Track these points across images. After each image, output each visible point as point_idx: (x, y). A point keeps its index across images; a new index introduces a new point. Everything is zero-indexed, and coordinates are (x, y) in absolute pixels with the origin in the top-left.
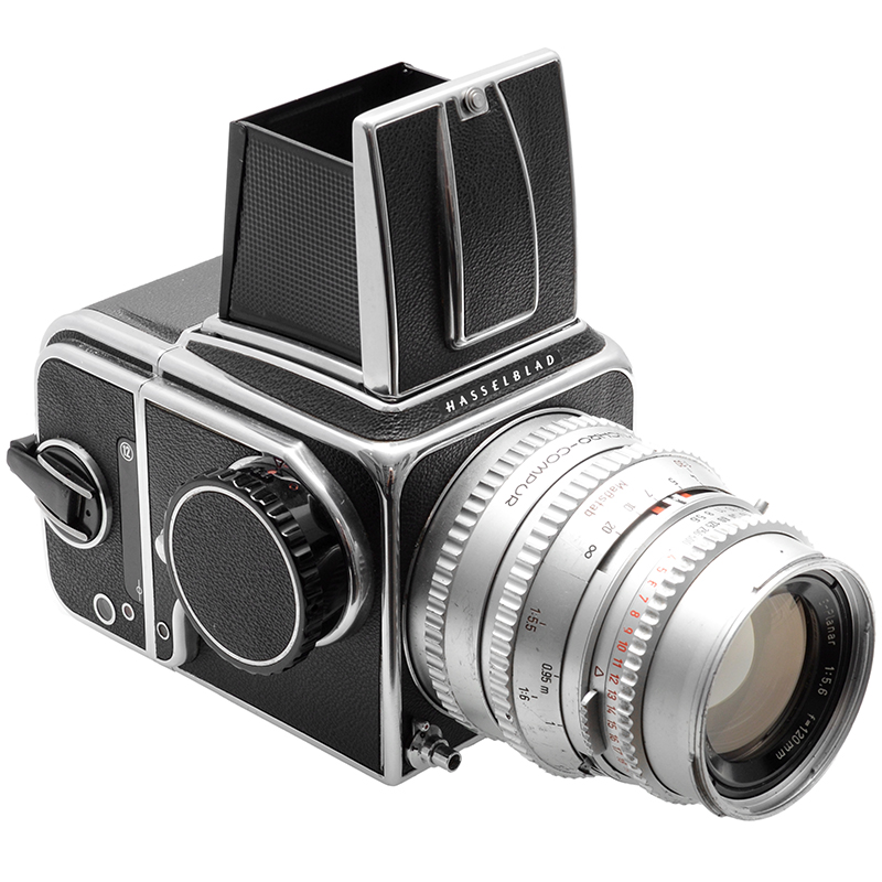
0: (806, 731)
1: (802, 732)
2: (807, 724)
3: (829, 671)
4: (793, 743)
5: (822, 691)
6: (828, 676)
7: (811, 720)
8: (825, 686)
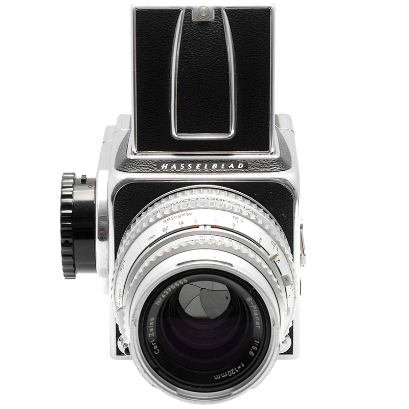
0: (237, 371)
1: (234, 371)
2: (239, 367)
3: (257, 343)
4: (227, 374)
5: (251, 353)
6: (255, 346)
7: (242, 367)
8: (253, 351)
